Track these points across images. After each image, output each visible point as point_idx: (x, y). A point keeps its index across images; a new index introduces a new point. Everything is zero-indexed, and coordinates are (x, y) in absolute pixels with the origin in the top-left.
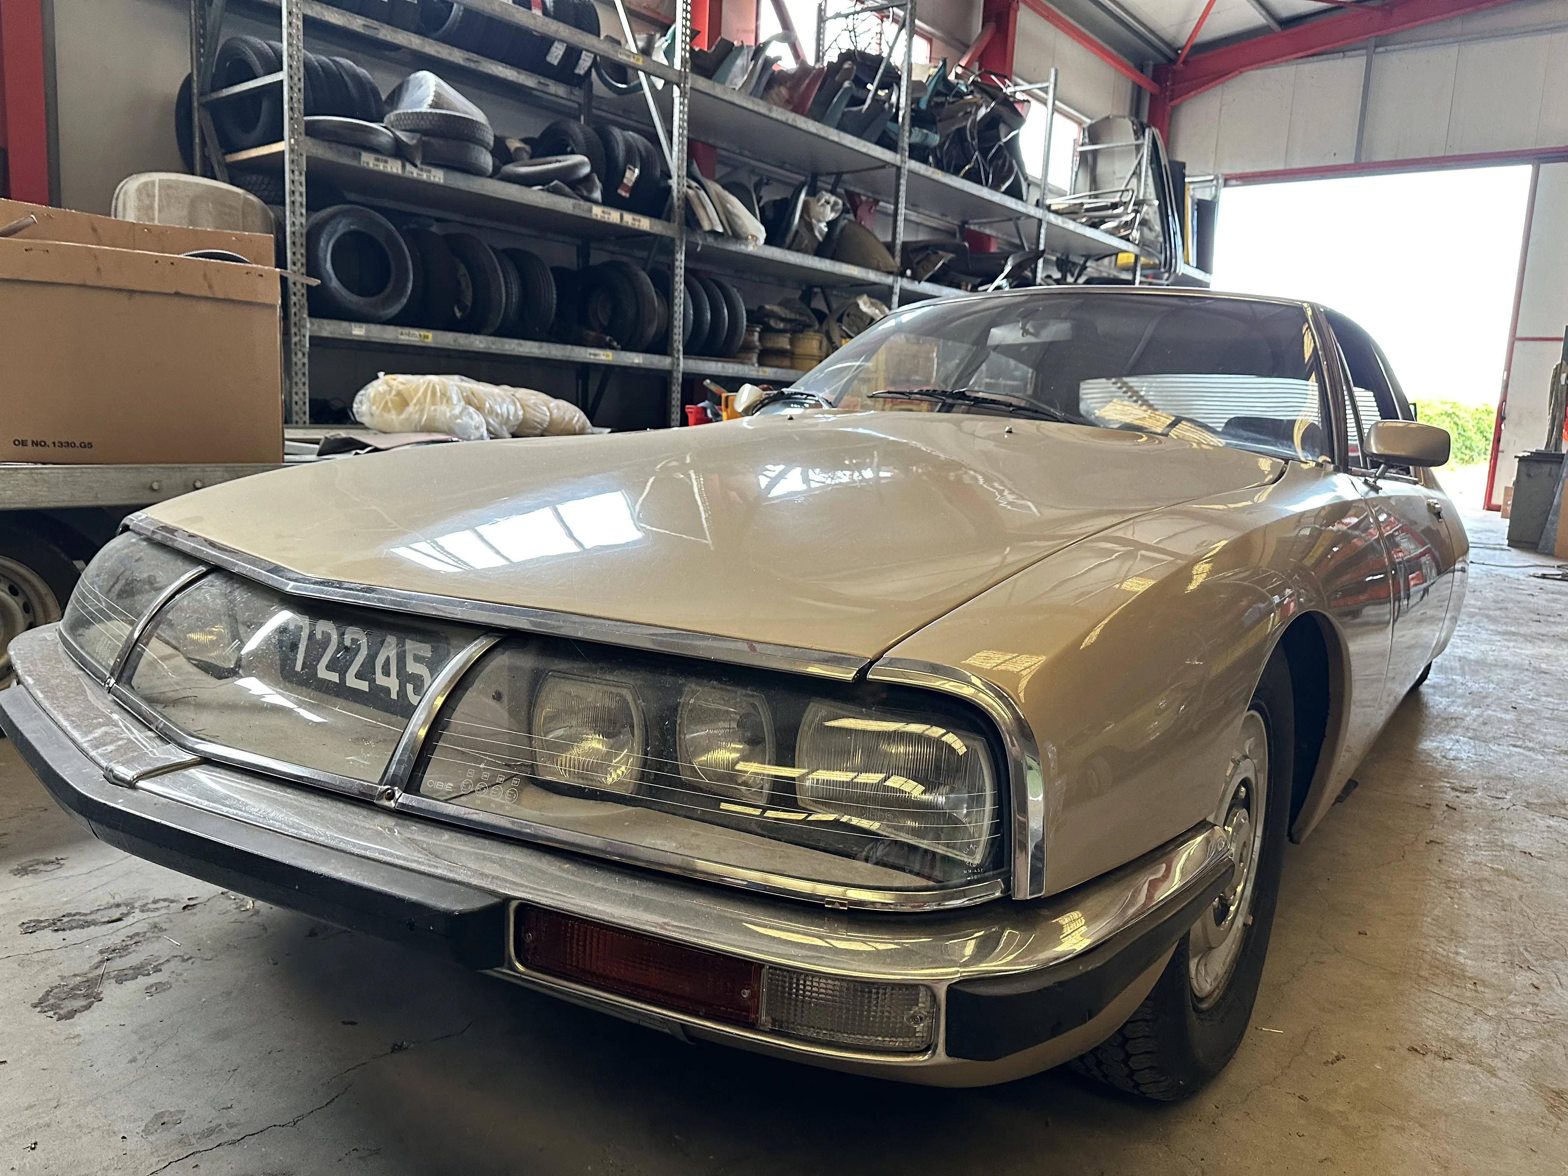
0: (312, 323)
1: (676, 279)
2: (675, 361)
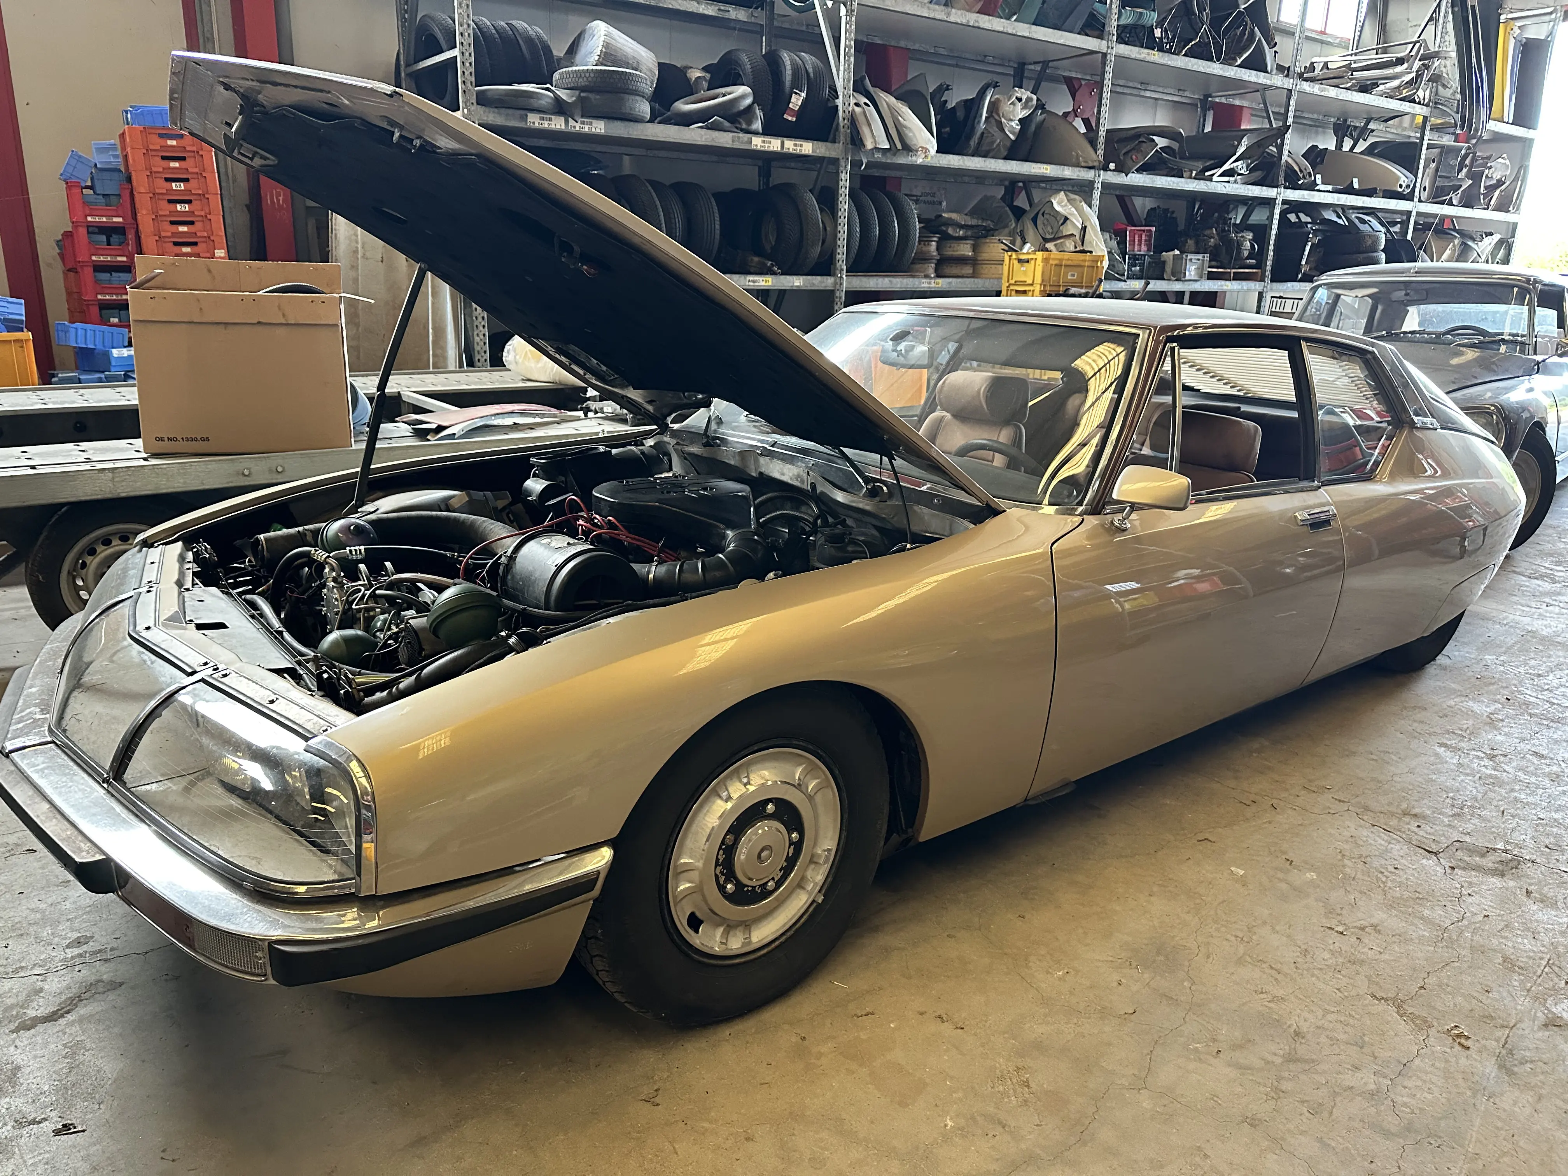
1: (840, 199)
2: (838, 281)
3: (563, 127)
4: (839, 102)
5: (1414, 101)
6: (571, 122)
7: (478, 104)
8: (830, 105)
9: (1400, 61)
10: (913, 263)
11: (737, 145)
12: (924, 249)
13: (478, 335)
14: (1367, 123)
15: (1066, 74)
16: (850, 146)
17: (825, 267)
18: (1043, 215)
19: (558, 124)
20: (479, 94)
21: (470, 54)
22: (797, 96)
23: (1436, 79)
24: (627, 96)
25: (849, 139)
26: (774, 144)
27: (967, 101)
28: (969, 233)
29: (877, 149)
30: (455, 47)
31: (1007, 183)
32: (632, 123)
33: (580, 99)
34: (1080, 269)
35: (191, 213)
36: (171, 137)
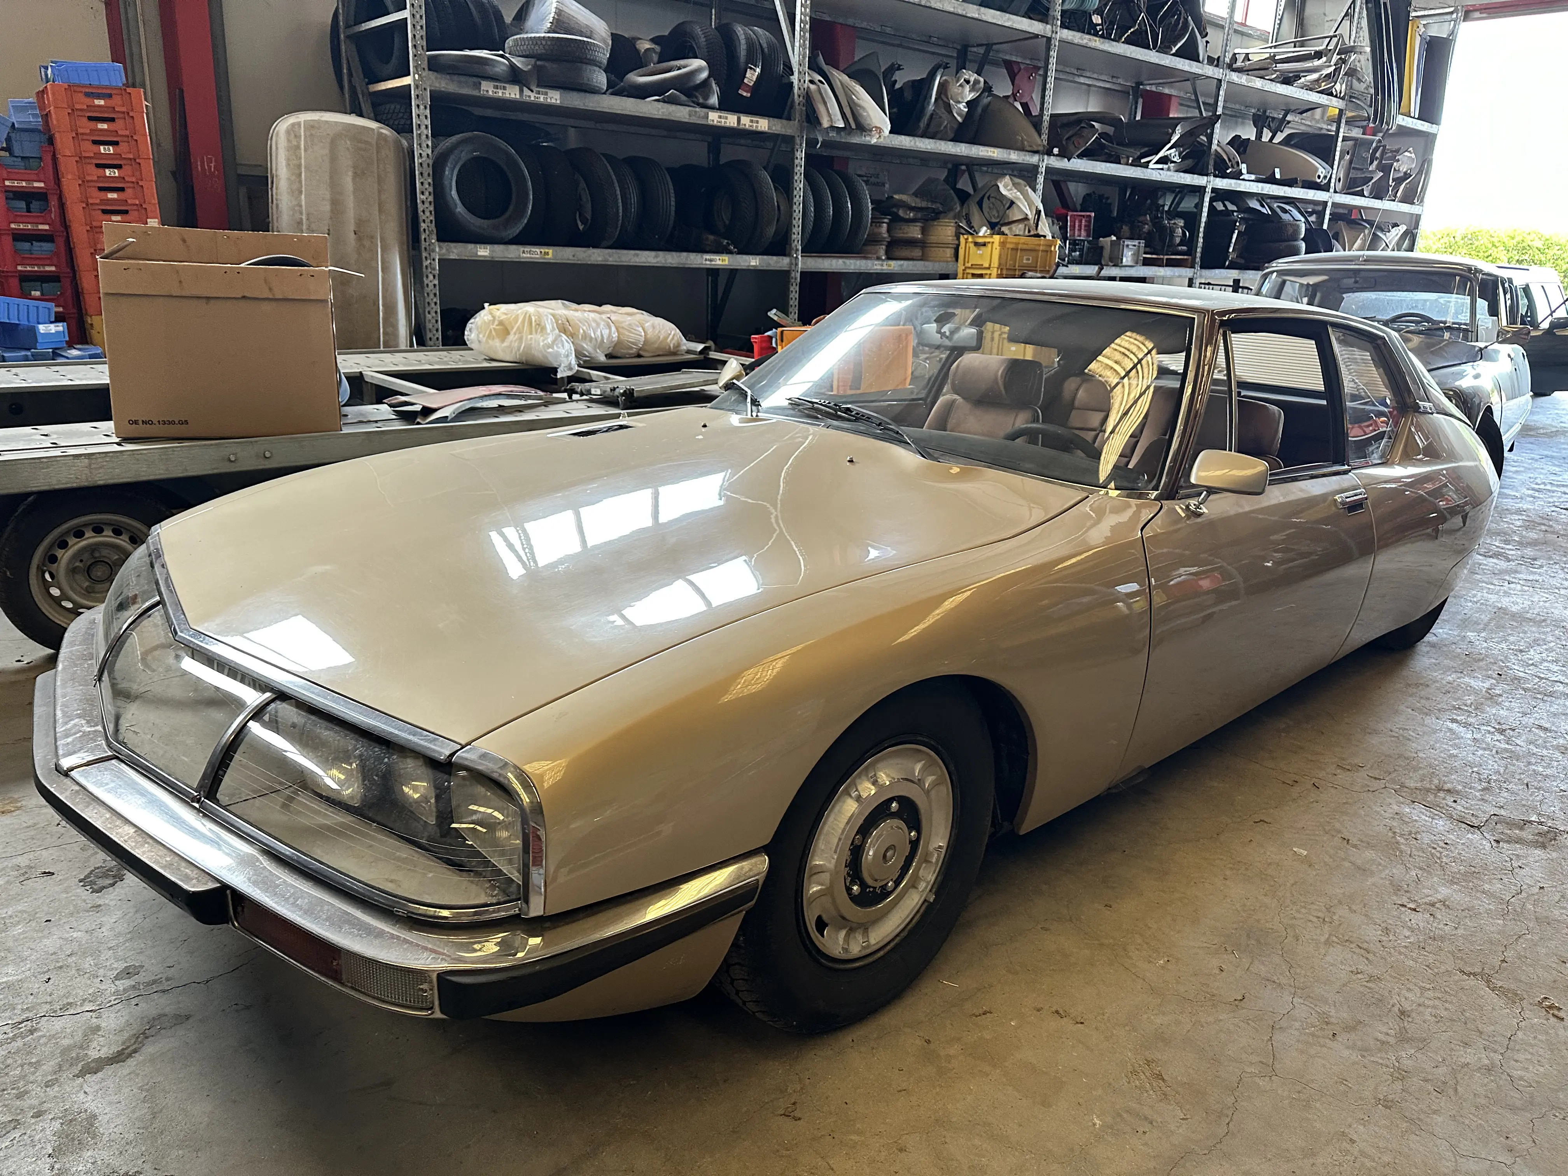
0: (440, 247)
1: (796, 178)
2: (793, 261)
3: (518, 97)
4: (795, 79)
5: (1331, 94)
6: (526, 92)
7: (430, 69)
8: (785, 81)
9: (1318, 55)
10: (864, 245)
11: (694, 120)
12: (876, 230)
13: (429, 313)
14: (1285, 116)
15: (1007, 57)
16: (805, 124)
17: (780, 247)
18: (989, 198)
19: (512, 93)
20: (431, 59)
21: (421, 17)
22: (752, 72)
23: (1352, 73)
24: (584, 66)
25: (804, 117)
26: (731, 120)
27: (914, 82)
28: (919, 215)
29: (832, 128)
30: (405, 8)
31: (950, 166)
32: (588, 94)
33: (535, 66)
34: (1034, 254)
35: (122, 178)
36: (99, 96)
